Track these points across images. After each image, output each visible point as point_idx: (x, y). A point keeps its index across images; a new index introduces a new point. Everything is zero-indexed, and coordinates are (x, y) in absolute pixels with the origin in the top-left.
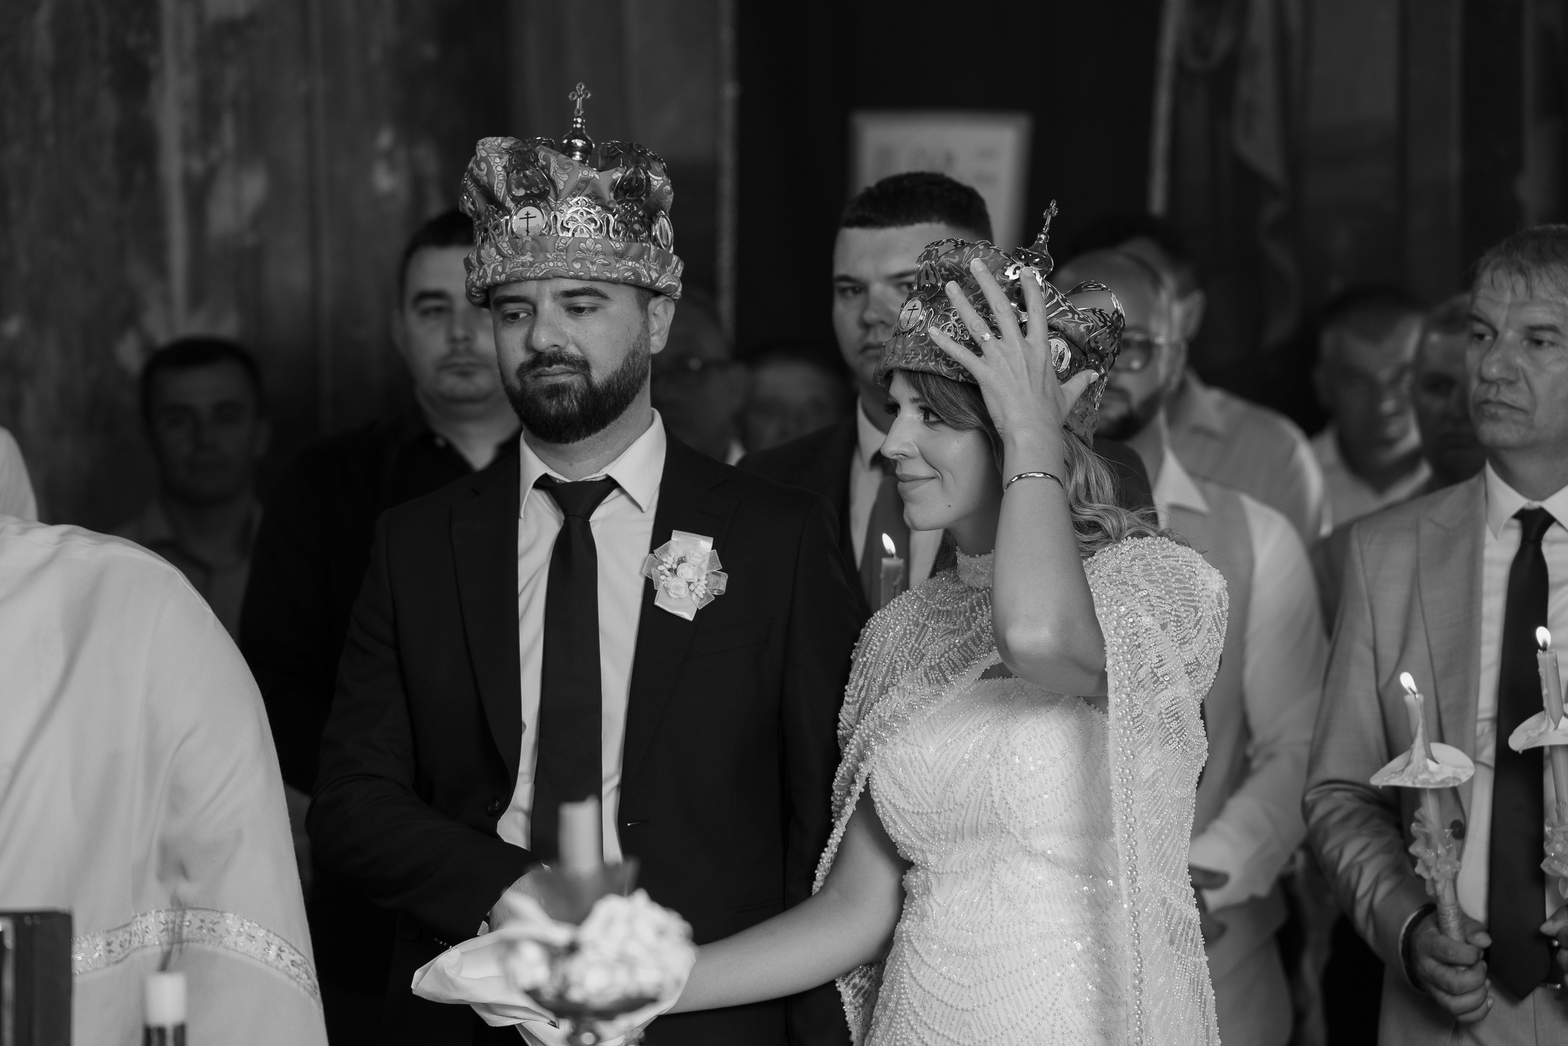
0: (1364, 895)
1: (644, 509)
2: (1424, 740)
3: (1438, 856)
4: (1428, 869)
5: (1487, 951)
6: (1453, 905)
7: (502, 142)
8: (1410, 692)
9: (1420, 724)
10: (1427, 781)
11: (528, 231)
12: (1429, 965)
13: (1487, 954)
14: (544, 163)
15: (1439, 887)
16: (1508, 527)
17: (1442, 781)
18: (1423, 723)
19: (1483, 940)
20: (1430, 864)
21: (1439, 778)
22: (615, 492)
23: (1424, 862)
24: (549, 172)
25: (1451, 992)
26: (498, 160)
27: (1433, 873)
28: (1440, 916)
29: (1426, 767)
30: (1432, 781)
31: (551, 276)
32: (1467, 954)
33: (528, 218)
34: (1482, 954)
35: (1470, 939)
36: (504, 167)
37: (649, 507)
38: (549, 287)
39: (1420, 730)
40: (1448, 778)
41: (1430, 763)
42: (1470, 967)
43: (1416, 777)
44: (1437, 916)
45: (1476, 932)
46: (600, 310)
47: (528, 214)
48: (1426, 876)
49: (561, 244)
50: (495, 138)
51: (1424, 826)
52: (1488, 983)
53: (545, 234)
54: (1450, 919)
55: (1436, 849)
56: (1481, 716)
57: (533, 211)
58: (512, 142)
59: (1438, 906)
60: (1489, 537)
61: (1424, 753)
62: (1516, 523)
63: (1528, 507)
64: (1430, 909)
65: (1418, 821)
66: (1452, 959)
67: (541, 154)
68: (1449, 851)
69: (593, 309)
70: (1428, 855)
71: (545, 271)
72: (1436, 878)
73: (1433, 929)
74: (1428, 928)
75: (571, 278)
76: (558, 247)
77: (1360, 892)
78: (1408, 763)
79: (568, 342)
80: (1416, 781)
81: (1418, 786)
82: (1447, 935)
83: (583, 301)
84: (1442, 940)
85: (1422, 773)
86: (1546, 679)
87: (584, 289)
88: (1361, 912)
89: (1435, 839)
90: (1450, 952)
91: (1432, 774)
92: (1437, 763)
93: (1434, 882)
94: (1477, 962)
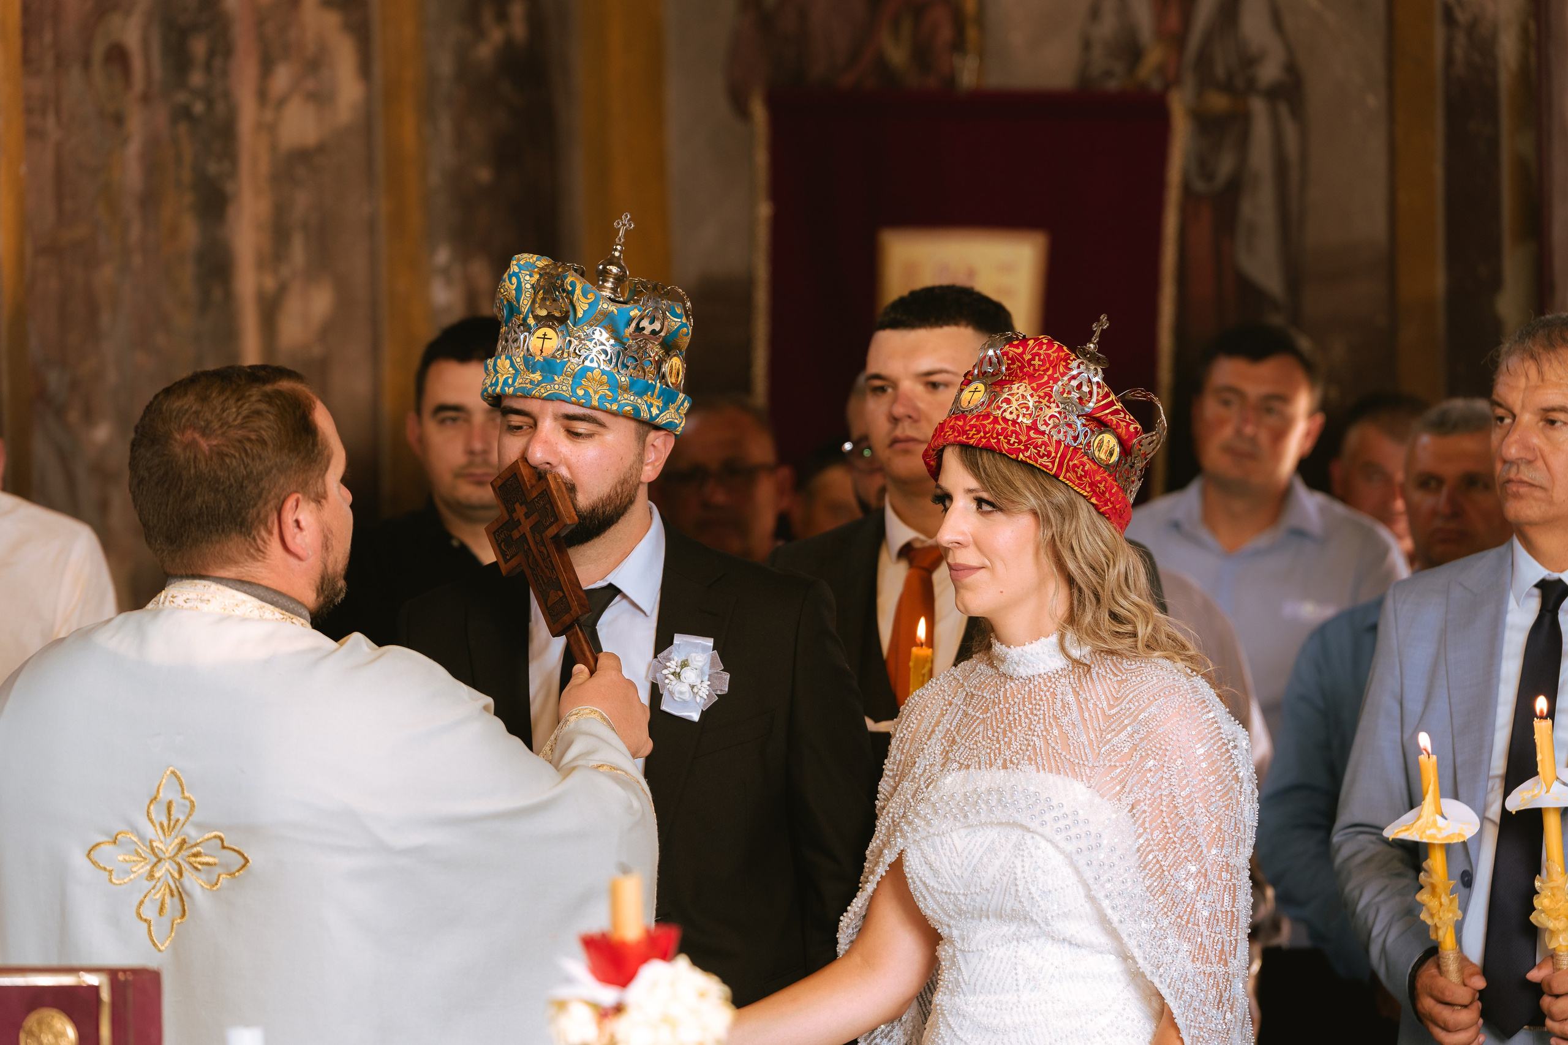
0: (1379, 935)
1: (648, 613)
2: (1434, 797)
3: (1441, 905)
4: (1432, 916)
5: (1481, 992)
6: (1453, 950)
7: (537, 260)
8: (1424, 752)
9: (1432, 782)
10: (1434, 836)
11: (541, 351)
12: (1427, 1003)
13: (1482, 995)
14: (570, 289)
15: (1441, 933)
16: (1529, 595)
17: (1448, 837)
18: (1434, 782)
19: (1480, 983)
20: (1434, 912)
21: (1444, 834)
22: (618, 598)
23: (1428, 910)
24: (573, 297)
25: (1446, 1029)
26: (528, 278)
27: (1436, 920)
28: (1441, 959)
29: (1435, 823)
30: (1439, 836)
31: (554, 398)
32: (1463, 995)
33: (544, 338)
34: (1477, 995)
35: (1467, 981)
36: (533, 286)
37: (652, 611)
38: (551, 408)
39: (1431, 788)
40: (1453, 834)
41: (1439, 818)
42: (1465, 1006)
43: (1424, 832)
44: (1438, 958)
45: (1472, 975)
46: (597, 437)
47: (545, 335)
48: (1429, 922)
49: (569, 370)
50: (531, 255)
51: (1431, 876)
52: (1481, 1021)
53: (556, 357)
54: (1450, 962)
55: (1440, 898)
56: (1493, 773)
57: (550, 332)
58: (546, 263)
59: (1440, 950)
60: (1512, 604)
61: (1434, 809)
62: (1537, 592)
63: (1548, 578)
64: (1433, 951)
65: (1426, 871)
66: (1449, 999)
67: (569, 280)
68: (1451, 901)
69: (590, 436)
70: (1433, 903)
71: (549, 392)
72: (1438, 925)
73: (1434, 971)
74: (1429, 969)
75: (573, 403)
76: (566, 371)
77: (1374, 933)
78: (1419, 817)
79: (560, 462)
80: (1424, 836)
81: (1425, 840)
82: (1446, 977)
83: (581, 427)
84: (1441, 982)
85: (1430, 828)
86: (1541, 745)
87: (584, 415)
88: (1375, 951)
89: (1440, 889)
90: (1447, 993)
91: (1439, 829)
92: (1446, 819)
93: (1436, 928)
94: (1471, 1003)
